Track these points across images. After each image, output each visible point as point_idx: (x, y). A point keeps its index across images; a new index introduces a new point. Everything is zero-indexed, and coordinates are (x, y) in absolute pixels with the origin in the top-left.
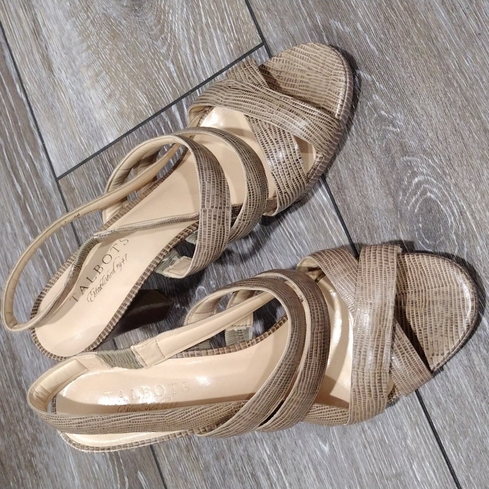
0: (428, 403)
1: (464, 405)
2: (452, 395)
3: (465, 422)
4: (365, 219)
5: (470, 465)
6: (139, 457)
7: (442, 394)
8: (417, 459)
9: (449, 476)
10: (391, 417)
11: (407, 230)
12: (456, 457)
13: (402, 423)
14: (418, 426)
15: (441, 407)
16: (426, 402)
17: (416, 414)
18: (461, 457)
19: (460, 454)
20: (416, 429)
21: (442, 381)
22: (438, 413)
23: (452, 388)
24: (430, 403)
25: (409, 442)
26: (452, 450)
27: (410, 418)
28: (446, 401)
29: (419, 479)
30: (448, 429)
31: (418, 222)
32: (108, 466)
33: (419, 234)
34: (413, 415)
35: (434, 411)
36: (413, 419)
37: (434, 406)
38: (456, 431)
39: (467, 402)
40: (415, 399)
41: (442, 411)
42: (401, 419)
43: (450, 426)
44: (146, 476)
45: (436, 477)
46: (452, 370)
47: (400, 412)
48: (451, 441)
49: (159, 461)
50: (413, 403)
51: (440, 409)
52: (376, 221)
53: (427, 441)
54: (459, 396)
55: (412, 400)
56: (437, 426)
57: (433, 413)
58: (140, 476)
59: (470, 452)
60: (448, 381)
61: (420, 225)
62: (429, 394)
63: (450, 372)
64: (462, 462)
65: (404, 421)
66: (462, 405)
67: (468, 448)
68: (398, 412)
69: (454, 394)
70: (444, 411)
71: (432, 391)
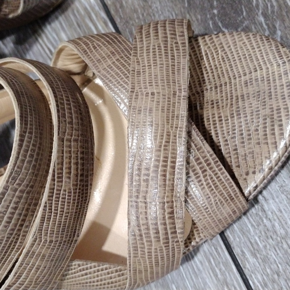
0: (240, 252)
2: (274, 236)
4: (143, 15)
7: (259, 237)
10: (189, 277)
11: (197, 20)
13: (205, 284)
15: (258, 255)
16: (237, 251)
17: (223, 268)
23: (273, 226)
24: (242, 252)
27: (216, 276)
28: (265, 247)
31: (212, 7)
33: (215, 24)
34: (220, 270)
35: (249, 262)
36: (219, 276)
37: (248, 255)
40: (222, 248)
41: (260, 261)
42: (203, 279)
43: (273, 282)
46: (271, 201)
47: (201, 268)
50: (219, 254)
51: (257, 259)
52: (157, 16)
55: (216, 249)
56: (254, 283)
57: (248, 266)
60: (266, 217)
61: (215, 11)
62: (240, 238)
65: (207, 280)
68: (199, 270)
69: (277, 235)
70: (264, 261)
71: (244, 233)
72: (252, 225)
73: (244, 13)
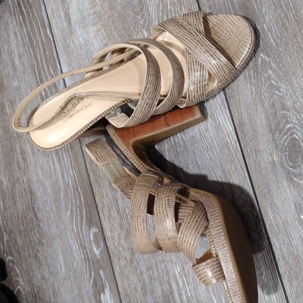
1: (299, 261)
2: (293, 255)
3: (298, 271)
4: (254, 144)
5: (298, 296)
6: (102, 261)
7: (287, 253)
8: (267, 288)
9: (284, 300)
11: (278, 154)
12: (290, 290)
14: (270, 270)
16: (277, 257)
17: (270, 262)
18: (293, 291)
19: (292, 289)
20: (268, 271)
21: (288, 246)
22: (283, 264)
23: (293, 250)
24: (279, 258)
25: (263, 277)
26: (288, 286)
28: (288, 258)
29: (267, 299)
30: (287, 274)
31: (286, 151)
32: (83, 264)
33: (286, 158)
34: (268, 262)
36: (267, 265)
37: (281, 259)
38: (292, 275)
39: (301, 260)
41: (285, 263)
43: (289, 272)
44: (104, 272)
45: (277, 299)
46: (294, 241)
48: (288, 281)
49: (113, 266)
51: (284, 261)
52: (260, 147)
53: (274, 278)
54: (297, 256)
55: (268, 254)
56: (281, 271)
57: (280, 263)
58: (101, 272)
59: (299, 289)
60: (291, 247)
61: (287, 153)
62: (279, 252)
63: (293, 241)
64: (293, 294)
65: (262, 265)
66: (298, 261)
67: (298, 286)
68: (259, 260)
69: (294, 254)
70: (287, 263)
71: (280, 250)
72: (285, 248)
73: (300, 158)
